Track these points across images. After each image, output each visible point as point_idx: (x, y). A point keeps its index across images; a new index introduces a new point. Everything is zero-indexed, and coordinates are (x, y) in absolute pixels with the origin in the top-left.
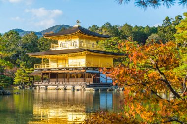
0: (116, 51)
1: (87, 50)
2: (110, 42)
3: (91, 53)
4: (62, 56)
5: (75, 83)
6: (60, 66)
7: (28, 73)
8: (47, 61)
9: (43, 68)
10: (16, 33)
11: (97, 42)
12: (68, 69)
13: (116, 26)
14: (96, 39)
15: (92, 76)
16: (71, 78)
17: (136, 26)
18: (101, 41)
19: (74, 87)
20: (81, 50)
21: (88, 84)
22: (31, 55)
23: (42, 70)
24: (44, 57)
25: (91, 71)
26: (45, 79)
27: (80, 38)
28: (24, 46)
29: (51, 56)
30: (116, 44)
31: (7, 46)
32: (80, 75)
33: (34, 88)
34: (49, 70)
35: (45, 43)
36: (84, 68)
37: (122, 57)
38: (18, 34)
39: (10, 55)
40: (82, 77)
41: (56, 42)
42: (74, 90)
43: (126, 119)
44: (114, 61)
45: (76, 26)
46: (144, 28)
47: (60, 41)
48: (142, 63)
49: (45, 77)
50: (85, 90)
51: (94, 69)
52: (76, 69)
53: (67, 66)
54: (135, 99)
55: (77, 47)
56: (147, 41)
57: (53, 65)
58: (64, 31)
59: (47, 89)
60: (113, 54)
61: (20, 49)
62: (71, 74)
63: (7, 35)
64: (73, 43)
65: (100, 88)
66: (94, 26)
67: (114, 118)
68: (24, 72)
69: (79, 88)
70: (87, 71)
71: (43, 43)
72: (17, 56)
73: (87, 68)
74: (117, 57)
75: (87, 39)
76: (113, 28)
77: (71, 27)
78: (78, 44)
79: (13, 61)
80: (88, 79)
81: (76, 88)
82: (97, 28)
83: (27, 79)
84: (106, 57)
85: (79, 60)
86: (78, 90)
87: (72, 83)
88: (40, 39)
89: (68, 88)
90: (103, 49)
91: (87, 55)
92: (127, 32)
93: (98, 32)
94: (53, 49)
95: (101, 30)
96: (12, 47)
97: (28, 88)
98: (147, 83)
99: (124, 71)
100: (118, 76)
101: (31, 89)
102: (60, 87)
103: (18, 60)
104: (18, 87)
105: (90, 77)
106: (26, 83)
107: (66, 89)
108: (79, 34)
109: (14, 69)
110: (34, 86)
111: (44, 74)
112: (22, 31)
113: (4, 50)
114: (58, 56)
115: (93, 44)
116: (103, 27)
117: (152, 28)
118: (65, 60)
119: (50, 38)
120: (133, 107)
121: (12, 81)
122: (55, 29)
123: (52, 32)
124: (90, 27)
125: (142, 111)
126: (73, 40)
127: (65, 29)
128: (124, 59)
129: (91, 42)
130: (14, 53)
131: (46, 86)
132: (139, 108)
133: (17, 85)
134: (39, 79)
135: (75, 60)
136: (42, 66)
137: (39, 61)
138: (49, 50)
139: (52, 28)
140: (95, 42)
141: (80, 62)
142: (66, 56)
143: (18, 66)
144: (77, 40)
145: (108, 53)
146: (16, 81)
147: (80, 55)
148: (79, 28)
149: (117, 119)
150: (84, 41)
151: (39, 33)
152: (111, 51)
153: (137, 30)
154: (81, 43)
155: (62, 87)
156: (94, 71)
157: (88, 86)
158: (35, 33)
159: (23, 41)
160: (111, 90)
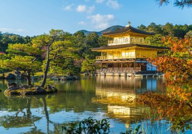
0: (159, 45)
1: (137, 45)
2: (155, 38)
3: (139, 47)
4: (117, 50)
5: (127, 71)
6: (115, 58)
7: (91, 63)
8: (105, 54)
9: (102, 59)
10: (82, 33)
11: (145, 39)
12: (121, 60)
13: (160, 25)
14: (143, 36)
15: (140, 65)
16: (124, 66)
17: (176, 25)
18: (148, 38)
19: (126, 74)
20: (131, 45)
21: (137, 72)
22: (93, 50)
23: (101, 61)
24: (103, 51)
25: (140, 62)
26: (104, 68)
27: (131, 35)
28: (88, 43)
29: (108, 50)
30: (160, 39)
31: (76, 43)
32: (131, 65)
33: (95, 75)
34: (107, 60)
35: (104, 40)
36: (134, 59)
37: (164, 50)
38: (83, 34)
39: (78, 49)
40: (132, 66)
41: (112, 39)
42: (126, 76)
43: (169, 98)
44: (158, 53)
45: (128, 26)
46: (183, 26)
47: (115, 39)
48: (181, 54)
49: (104, 66)
50: (135, 76)
51: (142, 59)
52: (128, 59)
53: (121, 58)
54: (176, 82)
55: (129, 43)
56: (185, 36)
57: (110, 57)
58: (118, 31)
59: (105, 76)
60: (157, 47)
61: (85, 45)
62: (124, 64)
63: (76, 35)
64: (125, 40)
65: (147, 75)
66: (142, 26)
67: (159, 97)
68: (89, 63)
69: (130, 74)
70: (137, 61)
71: (102, 40)
72: (83, 50)
73: (137, 59)
74: (160, 50)
75: (136, 36)
76: (157, 27)
77: (124, 27)
78: (129, 40)
79: (80, 54)
80: (137, 68)
81: (128, 74)
82: (144, 27)
83: (90, 68)
84: (151, 50)
85: (130, 53)
86: (129, 76)
87: (124, 71)
88: (100, 37)
89: (122, 74)
90: (149, 44)
91: (136, 49)
92: (168, 30)
93: (145, 30)
94: (110, 45)
95: (148, 29)
96: (79, 43)
97: (92, 75)
98: (186, 69)
99: (167, 59)
100: (162, 64)
101: (94, 75)
102: (116, 74)
103: (84, 53)
104: (84, 74)
105: (139, 66)
106: (90, 71)
107: (120, 76)
108: (130, 32)
109: (81, 60)
110: (96, 73)
111: (103, 64)
112: (86, 31)
113: (73, 46)
114: (114, 50)
115: (141, 40)
116: (149, 26)
117: (190, 26)
118: (119, 53)
119: (107, 36)
120: (174, 89)
121: (80, 69)
122: (111, 29)
123: (109, 32)
124: (138, 27)
125: (181, 92)
126: (125, 37)
127: (119, 29)
128: (166, 52)
129: (140, 38)
130: (81, 48)
131: (105, 73)
132: (179, 90)
133: (83, 73)
134: (99, 68)
135: (127, 53)
136: (102, 58)
137: (99, 54)
138: (107, 45)
139: (109, 29)
140: (143, 39)
141: (131, 54)
142: (120, 50)
143: (84, 58)
144: (128, 37)
145: (153, 47)
146: (83, 69)
147: (131, 49)
148: (130, 27)
149: (161, 98)
150: (134, 38)
151: (99, 33)
152: (155, 45)
153: (177, 28)
154: (131, 39)
155: (117, 74)
156: (142, 62)
157: (137, 73)
158: (96, 33)
159: (87, 39)
160: (156, 76)
